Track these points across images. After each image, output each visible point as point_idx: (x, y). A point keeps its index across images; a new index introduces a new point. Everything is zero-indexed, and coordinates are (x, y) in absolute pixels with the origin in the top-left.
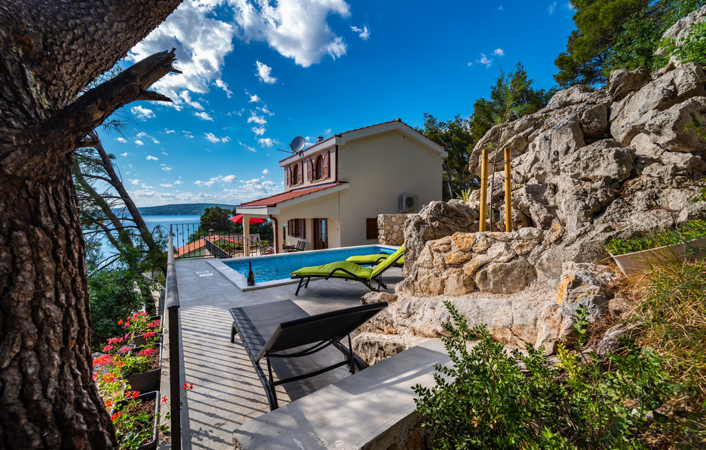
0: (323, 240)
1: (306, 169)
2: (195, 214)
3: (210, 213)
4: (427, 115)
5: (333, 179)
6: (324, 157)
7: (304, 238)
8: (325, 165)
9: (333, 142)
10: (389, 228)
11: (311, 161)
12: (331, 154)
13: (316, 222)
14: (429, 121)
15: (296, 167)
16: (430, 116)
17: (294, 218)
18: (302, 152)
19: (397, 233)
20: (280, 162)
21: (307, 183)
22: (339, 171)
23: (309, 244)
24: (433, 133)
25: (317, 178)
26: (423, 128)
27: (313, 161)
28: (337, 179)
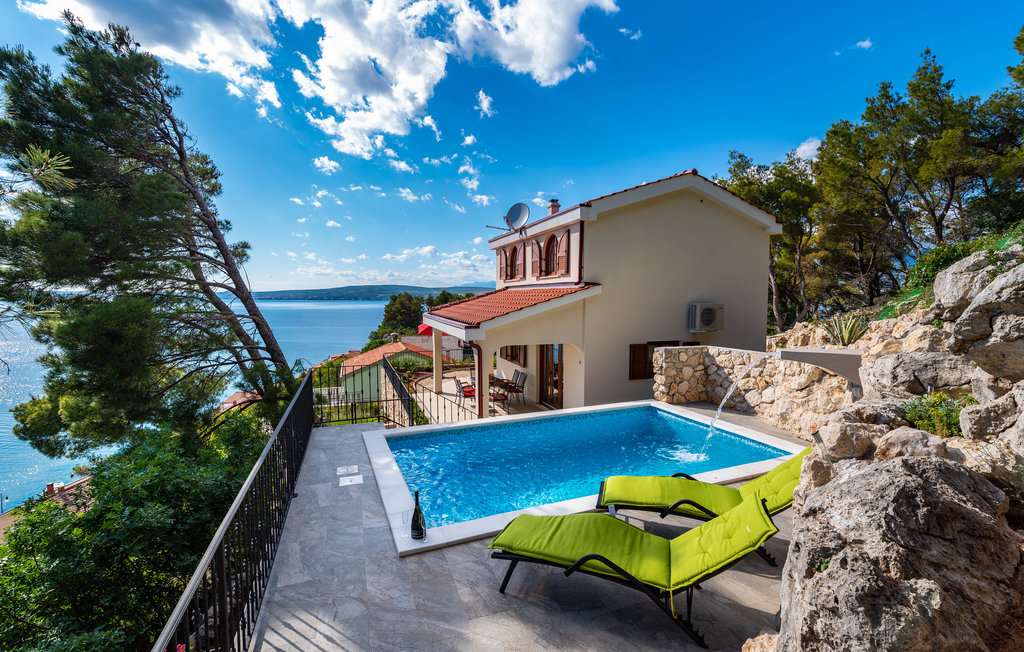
0: (556, 361)
1: (530, 256)
2: (380, 299)
3: (398, 301)
4: (736, 155)
5: (574, 276)
6: (561, 239)
7: (525, 365)
8: (561, 253)
9: (576, 215)
10: (674, 372)
11: (538, 243)
12: (572, 236)
13: (544, 351)
14: (738, 165)
15: (515, 250)
16: (740, 156)
17: (510, 344)
18: (523, 228)
19: (689, 381)
20: (490, 242)
21: (531, 279)
22: (585, 265)
23: (532, 376)
24: (745, 184)
25: (548, 273)
26: (726, 176)
27: (542, 244)
28: (580, 277)
